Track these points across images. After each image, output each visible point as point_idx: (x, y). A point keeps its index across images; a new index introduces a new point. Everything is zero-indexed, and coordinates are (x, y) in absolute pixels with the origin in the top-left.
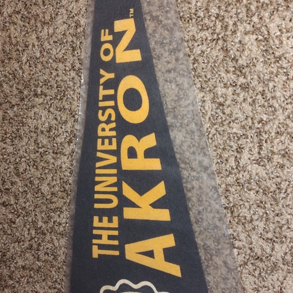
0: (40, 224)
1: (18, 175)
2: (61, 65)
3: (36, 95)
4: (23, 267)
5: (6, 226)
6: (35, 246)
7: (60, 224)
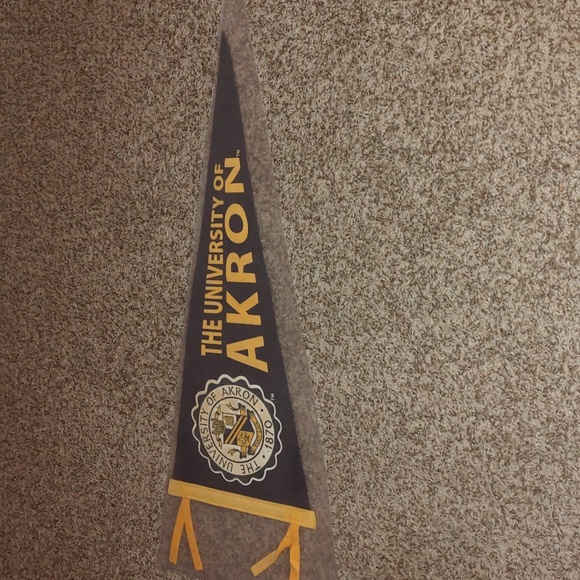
0: (161, 326)
1: (145, 282)
2: (184, 190)
3: (163, 213)
4: (145, 365)
5: (132, 328)
6: (156, 346)
7: (177, 327)
